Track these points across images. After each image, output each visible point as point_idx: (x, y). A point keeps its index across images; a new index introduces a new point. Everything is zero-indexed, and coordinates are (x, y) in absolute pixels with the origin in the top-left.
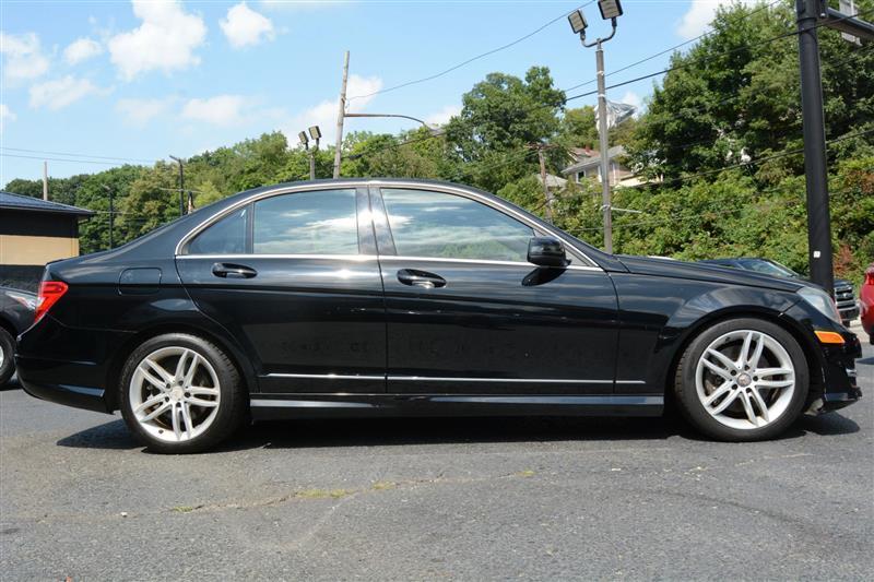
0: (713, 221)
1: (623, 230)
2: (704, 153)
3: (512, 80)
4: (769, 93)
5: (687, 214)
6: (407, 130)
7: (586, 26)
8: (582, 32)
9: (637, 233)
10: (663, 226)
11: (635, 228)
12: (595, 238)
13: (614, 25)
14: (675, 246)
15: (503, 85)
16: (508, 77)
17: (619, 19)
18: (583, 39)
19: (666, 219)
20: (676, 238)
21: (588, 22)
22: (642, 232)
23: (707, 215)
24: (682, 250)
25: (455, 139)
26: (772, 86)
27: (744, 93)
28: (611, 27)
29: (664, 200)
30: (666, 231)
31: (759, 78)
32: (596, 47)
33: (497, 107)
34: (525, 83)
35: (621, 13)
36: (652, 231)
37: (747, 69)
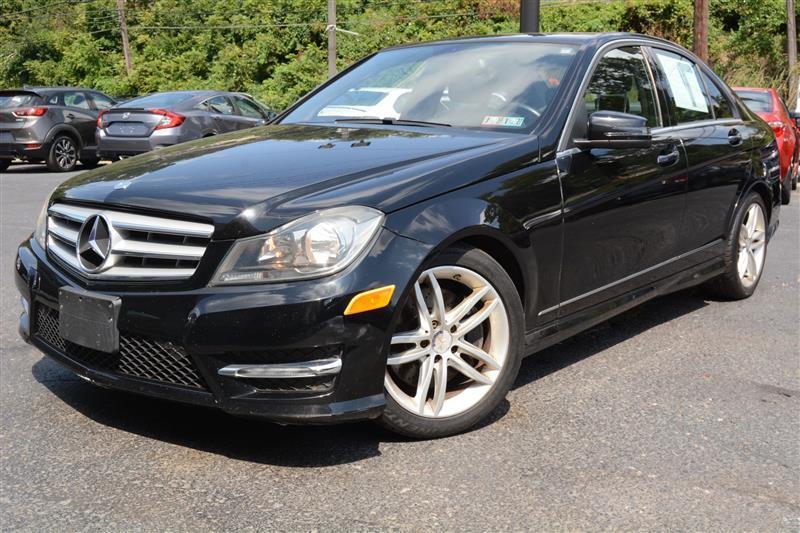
0: (323, 32)
1: (214, 33)
5: (292, 21)
9: (230, 36)
10: (264, 31)
11: (227, 31)
12: (176, 39)
14: (278, 56)
19: (267, 23)
20: (280, 47)
22: (237, 36)
23: (316, 25)
24: (287, 61)
30: (269, 38)
36: (252, 36)
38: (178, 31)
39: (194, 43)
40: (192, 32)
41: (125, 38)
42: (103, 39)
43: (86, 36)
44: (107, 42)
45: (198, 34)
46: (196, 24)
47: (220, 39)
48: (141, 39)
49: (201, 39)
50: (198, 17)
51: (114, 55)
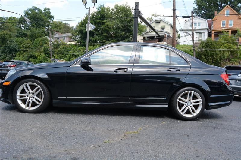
1: (70, 55)
2: (92, 39)
3: (39, 10)
4: (108, 28)
6: (6, 17)
7: (87, 3)
8: (85, 4)
11: (73, 55)
12: (62, 56)
13: (94, 5)
15: (36, 10)
16: (38, 9)
17: (95, 3)
18: (85, 6)
21: (87, 2)
22: (75, 56)
25: (21, 23)
26: (109, 26)
27: (103, 26)
28: (94, 6)
29: (81, 49)
31: (107, 24)
32: (89, 9)
33: (35, 16)
34: (43, 11)
35: (97, 2)
37: (104, 21)
38: (63, 54)
39: (66, 57)
40: (66, 54)
41: (51, 55)
42: (47, 55)
43: (43, 54)
44: (47, 56)
45: (67, 55)
46: (67, 53)
47: (72, 56)
48: (55, 55)
49: (67, 56)
50: (68, 51)
51: (48, 59)
